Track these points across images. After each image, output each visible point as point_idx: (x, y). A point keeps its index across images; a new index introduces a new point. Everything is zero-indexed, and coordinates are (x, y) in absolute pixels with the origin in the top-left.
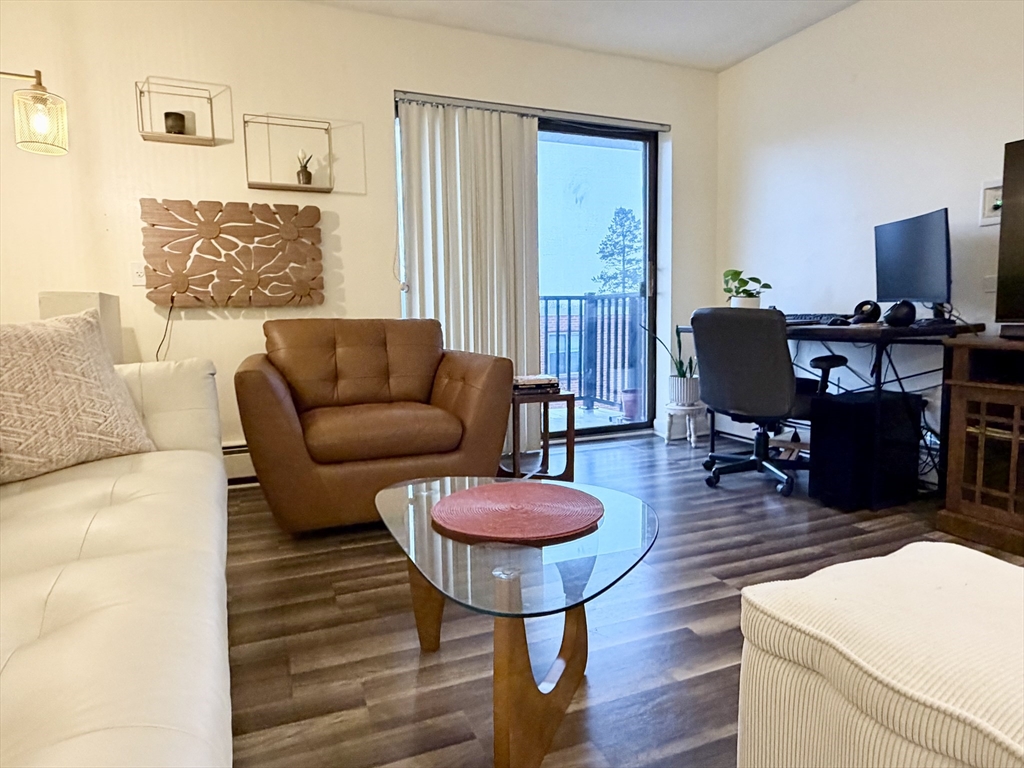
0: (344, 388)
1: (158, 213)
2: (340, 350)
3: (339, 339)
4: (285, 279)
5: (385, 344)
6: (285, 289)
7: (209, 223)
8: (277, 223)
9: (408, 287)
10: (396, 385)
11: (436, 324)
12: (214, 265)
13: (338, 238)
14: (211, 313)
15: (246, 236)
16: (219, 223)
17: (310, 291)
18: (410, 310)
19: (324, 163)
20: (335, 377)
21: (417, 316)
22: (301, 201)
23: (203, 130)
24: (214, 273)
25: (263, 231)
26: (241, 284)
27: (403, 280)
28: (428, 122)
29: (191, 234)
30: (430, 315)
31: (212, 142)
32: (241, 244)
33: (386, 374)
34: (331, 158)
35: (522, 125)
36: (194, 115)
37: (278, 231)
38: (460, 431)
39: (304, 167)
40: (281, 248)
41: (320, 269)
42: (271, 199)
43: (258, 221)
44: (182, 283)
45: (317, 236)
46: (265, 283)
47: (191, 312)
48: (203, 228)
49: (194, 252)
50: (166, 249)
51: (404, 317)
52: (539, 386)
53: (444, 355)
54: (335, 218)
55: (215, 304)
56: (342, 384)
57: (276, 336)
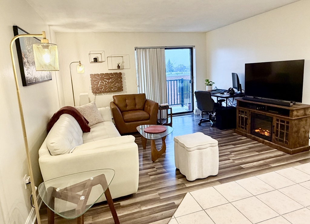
0: (128, 108)
1: (93, 76)
2: (127, 101)
3: (127, 99)
4: (116, 87)
5: (135, 99)
6: (116, 89)
7: (102, 77)
8: (114, 76)
9: (139, 86)
10: (137, 107)
11: (144, 94)
12: (103, 85)
13: (125, 77)
14: (102, 94)
15: (109, 79)
16: (104, 77)
17: (120, 89)
18: (139, 92)
19: (122, 63)
20: (126, 106)
21: (141, 93)
22: (118, 71)
23: (100, 60)
24: (103, 87)
25: (111, 78)
26: (108, 88)
27: (138, 85)
28: (142, 52)
29: (99, 80)
30: (143, 92)
31: (102, 62)
32: (108, 81)
33: (136, 105)
34: (123, 62)
35: (161, 51)
36: (98, 57)
37: (114, 78)
38: (149, 116)
39: (118, 65)
40: (115, 81)
41: (122, 84)
42: (113, 72)
43: (110, 76)
44: (98, 89)
45: (121, 78)
46: (112, 88)
47: (99, 94)
48: (101, 78)
49: (100, 83)
50: (95, 83)
51: (138, 93)
52: (165, 106)
53: (146, 100)
54: (124, 73)
55: (103, 92)
56: (127, 107)
57: (115, 98)
